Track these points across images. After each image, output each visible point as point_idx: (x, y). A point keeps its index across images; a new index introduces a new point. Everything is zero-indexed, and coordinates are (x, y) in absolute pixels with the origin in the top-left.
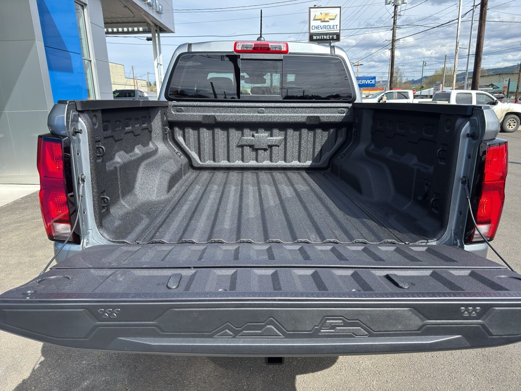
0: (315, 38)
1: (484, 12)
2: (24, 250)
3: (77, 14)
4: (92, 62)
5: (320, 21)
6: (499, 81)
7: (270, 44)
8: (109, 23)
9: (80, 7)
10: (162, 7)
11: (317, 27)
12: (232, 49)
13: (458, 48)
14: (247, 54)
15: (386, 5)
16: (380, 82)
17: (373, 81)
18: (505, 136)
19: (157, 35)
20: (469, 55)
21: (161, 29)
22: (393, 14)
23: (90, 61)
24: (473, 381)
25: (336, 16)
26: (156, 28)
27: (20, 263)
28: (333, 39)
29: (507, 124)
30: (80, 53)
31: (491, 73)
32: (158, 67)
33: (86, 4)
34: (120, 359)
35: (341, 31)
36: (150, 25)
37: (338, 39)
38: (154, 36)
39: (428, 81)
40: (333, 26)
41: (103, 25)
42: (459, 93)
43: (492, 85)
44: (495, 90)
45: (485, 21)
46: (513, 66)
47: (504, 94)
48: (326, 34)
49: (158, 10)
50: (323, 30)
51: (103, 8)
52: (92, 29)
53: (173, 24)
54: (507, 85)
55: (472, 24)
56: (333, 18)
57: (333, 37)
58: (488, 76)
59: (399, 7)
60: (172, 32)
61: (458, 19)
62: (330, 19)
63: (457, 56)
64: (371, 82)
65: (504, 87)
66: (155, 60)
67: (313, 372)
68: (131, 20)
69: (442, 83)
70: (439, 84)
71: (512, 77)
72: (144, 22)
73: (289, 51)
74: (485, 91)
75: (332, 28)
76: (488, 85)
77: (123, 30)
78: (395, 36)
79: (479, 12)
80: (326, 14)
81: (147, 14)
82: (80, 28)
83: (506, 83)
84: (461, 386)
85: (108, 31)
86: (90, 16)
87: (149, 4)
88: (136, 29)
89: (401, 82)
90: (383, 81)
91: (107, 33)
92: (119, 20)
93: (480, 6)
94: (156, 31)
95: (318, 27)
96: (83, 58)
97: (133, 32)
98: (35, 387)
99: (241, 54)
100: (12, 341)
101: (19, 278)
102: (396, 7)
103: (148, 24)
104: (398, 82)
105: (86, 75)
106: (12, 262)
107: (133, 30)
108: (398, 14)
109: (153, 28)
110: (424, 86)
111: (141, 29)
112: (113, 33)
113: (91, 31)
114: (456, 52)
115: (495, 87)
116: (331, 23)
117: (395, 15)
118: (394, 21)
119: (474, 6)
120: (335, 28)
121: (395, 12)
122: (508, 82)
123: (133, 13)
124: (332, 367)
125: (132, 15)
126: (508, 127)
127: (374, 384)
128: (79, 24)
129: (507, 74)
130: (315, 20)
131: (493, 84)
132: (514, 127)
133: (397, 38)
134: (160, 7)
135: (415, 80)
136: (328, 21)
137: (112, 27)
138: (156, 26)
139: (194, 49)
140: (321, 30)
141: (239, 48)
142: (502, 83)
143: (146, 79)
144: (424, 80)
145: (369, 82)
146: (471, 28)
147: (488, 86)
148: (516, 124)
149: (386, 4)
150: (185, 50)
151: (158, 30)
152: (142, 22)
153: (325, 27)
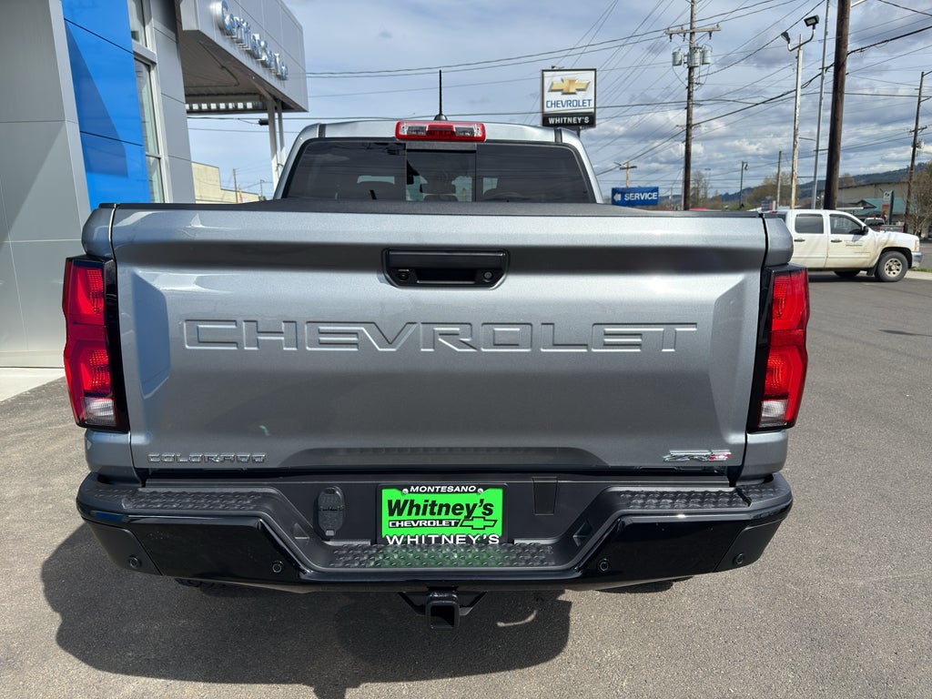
0: (551, 121)
1: (840, 79)
2: (33, 475)
3: (137, 79)
4: (163, 160)
5: (560, 93)
6: (876, 196)
7: (455, 126)
8: (194, 95)
9: (143, 68)
10: (286, 67)
11: (556, 104)
12: (392, 134)
13: (798, 139)
14: (418, 142)
15: (675, 67)
16: (668, 197)
17: (654, 194)
18: (882, 287)
19: (276, 115)
20: (817, 151)
21: (285, 105)
22: (686, 83)
23: (159, 159)
24: (792, 679)
25: (588, 84)
26: (275, 104)
27: (24, 497)
28: (583, 124)
29: (886, 267)
30: (142, 144)
31: (862, 182)
32: (277, 169)
33: (154, 63)
34: (193, 649)
35: (597, 110)
36: (264, 98)
37: (592, 123)
38: (272, 117)
39: (752, 195)
40: (583, 101)
41: (183, 100)
42: (801, 215)
43: (863, 203)
44: (867, 211)
45: (842, 93)
46: (900, 170)
47: (884, 218)
48: (572, 115)
49: (279, 73)
50: (566, 108)
51: (183, 68)
52: (163, 105)
53: (306, 97)
54: (889, 203)
55: (821, 98)
56: (583, 87)
57: (583, 120)
58: (856, 187)
59: (696, 70)
60: (304, 111)
61: (796, 90)
62: (578, 90)
63: (796, 151)
64: (650, 196)
65: (885, 206)
66: (273, 157)
67: (521, 667)
68: (232, 90)
69: (776, 199)
70: (771, 201)
71: (897, 189)
72: (255, 94)
73: (487, 138)
74: (850, 212)
75: (581, 104)
76: (856, 202)
77: (218, 107)
78: (691, 119)
79: (832, 78)
80: (572, 82)
81: (260, 80)
82: (142, 105)
83: (887, 199)
84: (770, 687)
85: (191, 108)
86: (161, 82)
87: (264, 64)
88: (240, 106)
89: (705, 198)
90: (674, 197)
91: (191, 112)
92: (212, 90)
93: (832, 68)
94: (276, 108)
95: (556, 102)
96: (147, 153)
97: (236, 111)
98: (44, 694)
99: (407, 143)
100: (7, 621)
101: (21, 521)
102: (691, 69)
103: (262, 97)
104: (700, 197)
105: (152, 185)
106: (11, 494)
107: (236, 106)
108: (695, 81)
109: (271, 104)
110: (746, 204)
111: (249, 105)
112: (200, 111)
113: (161, 107)
114: (795, 146)
115: (868, 206)
116: (580, 96)
117: (689, 83)
118: (689, 93)
119: (823, 69)
120: (587, 104)
121: (690, 78)
122: (890, 197)
123: (235, 78)
124: (554, 660)
125: (235, 81)
126: (887, 272)
127: (624, 684)
128: (141, 96)
129: (889, 183)
130: (552, 91)
131: (866, 200)
132: (898, 273)
133: (694, 122)
134: (284, 68)
135: (730, 193)
136: (574, 93)
137: (199, 103)
138: (276, 99)
139: (329, 134)
140: (562, 108)
141: (404, 132)
142: (881, 199)
143: (259, 192)
144: (746, 194)
145: (646, 196)
146: (820, 105)
147: (856, 205)
148: (900, 268)
149: (674, 65)
150: (315, 134)
151: (280, 107)
152: (251, 94)
153: (569, 103)
